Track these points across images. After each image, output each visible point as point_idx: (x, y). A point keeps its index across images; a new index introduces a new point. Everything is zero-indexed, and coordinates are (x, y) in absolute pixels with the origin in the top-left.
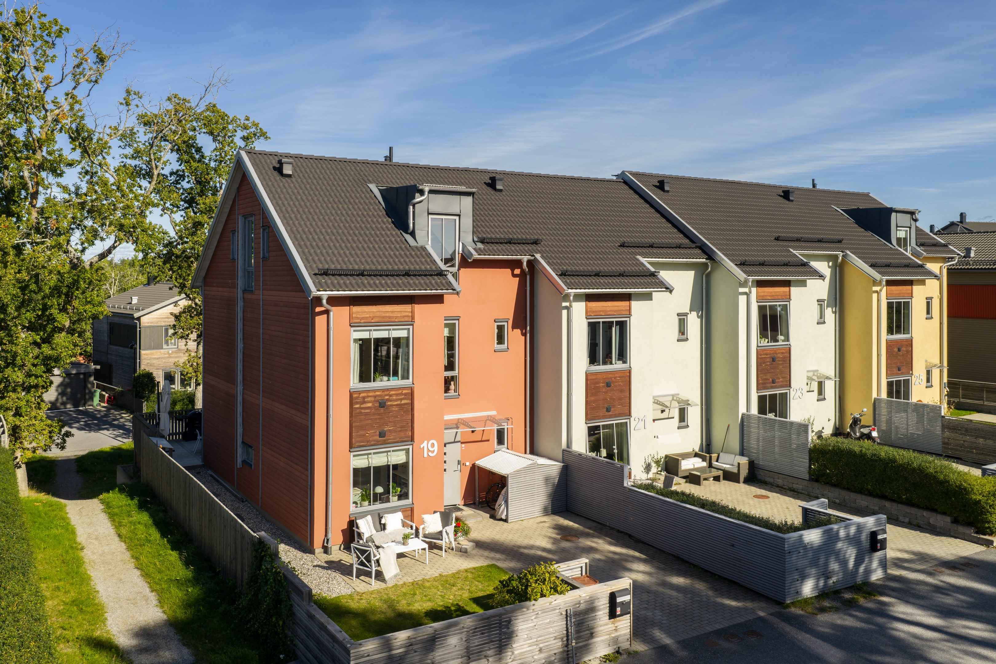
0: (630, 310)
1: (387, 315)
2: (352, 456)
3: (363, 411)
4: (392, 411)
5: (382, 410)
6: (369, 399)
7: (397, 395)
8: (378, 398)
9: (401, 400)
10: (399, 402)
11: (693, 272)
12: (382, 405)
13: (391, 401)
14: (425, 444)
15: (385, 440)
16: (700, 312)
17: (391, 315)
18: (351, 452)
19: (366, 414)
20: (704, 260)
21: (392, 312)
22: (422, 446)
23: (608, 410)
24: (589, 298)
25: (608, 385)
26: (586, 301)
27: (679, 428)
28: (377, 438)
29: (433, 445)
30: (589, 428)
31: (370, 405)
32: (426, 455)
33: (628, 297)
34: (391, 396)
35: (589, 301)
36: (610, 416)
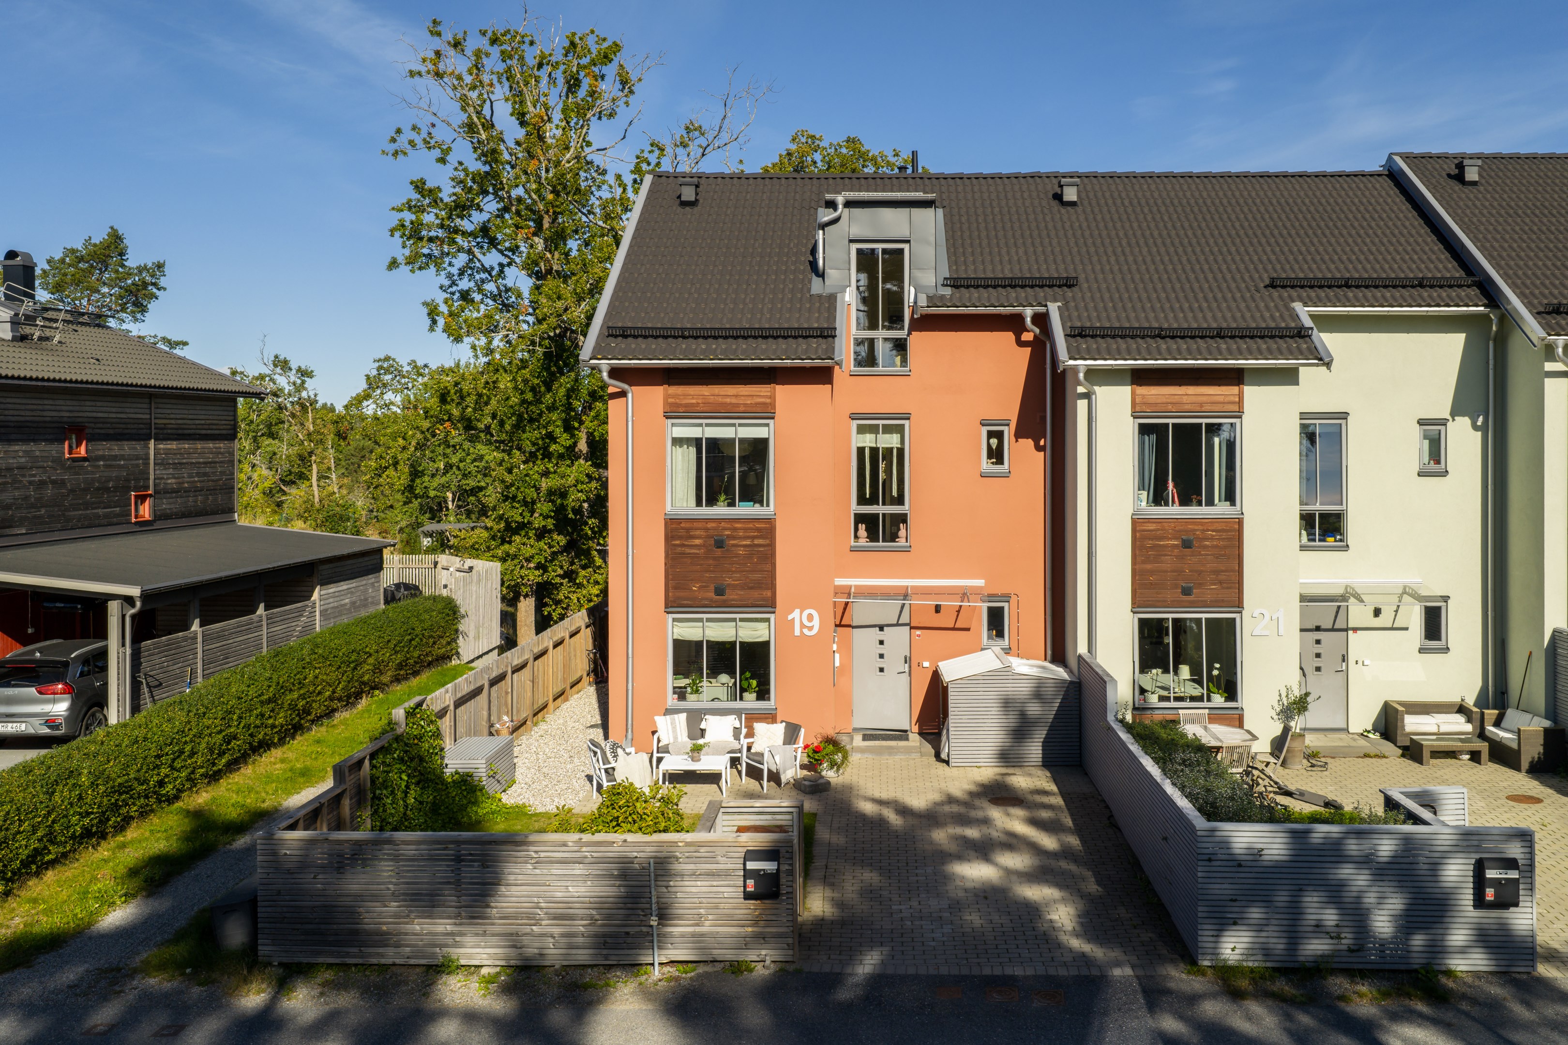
0: (1240, 402)
1: (728, 400)
2: (670, 621)
3: (688, 551)
4: (737, 556)
5: (719, 552)
6: (698, 533)
7: (745, 529)
8: (711, 532)
9: (754, 538)
10: (748, 542)
11: (1464, 335)
12: (720, 544)
13: (734, 538)
14: (796, 614)
15: (725, 601)
16: (1481, 419)
17: (734, 401)
18: (668, 613)
19: (695, 556)
20: (1482, 308)
21: (736, 396)
22: (790, 617)
23: (1187, 592)
24: (1140, 377)
25: (1187, 544)
26: (1133, 383)
27: (1421, 651)
28: (711, 595)
29: (810, 618)
30: (1141, 621)
31: (697, 542)
32: (797, 632)
33: (1236, 377)
34: (735, 529)
35: (1140, 384)
36: (1192, 604)
